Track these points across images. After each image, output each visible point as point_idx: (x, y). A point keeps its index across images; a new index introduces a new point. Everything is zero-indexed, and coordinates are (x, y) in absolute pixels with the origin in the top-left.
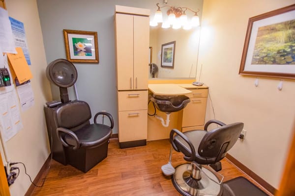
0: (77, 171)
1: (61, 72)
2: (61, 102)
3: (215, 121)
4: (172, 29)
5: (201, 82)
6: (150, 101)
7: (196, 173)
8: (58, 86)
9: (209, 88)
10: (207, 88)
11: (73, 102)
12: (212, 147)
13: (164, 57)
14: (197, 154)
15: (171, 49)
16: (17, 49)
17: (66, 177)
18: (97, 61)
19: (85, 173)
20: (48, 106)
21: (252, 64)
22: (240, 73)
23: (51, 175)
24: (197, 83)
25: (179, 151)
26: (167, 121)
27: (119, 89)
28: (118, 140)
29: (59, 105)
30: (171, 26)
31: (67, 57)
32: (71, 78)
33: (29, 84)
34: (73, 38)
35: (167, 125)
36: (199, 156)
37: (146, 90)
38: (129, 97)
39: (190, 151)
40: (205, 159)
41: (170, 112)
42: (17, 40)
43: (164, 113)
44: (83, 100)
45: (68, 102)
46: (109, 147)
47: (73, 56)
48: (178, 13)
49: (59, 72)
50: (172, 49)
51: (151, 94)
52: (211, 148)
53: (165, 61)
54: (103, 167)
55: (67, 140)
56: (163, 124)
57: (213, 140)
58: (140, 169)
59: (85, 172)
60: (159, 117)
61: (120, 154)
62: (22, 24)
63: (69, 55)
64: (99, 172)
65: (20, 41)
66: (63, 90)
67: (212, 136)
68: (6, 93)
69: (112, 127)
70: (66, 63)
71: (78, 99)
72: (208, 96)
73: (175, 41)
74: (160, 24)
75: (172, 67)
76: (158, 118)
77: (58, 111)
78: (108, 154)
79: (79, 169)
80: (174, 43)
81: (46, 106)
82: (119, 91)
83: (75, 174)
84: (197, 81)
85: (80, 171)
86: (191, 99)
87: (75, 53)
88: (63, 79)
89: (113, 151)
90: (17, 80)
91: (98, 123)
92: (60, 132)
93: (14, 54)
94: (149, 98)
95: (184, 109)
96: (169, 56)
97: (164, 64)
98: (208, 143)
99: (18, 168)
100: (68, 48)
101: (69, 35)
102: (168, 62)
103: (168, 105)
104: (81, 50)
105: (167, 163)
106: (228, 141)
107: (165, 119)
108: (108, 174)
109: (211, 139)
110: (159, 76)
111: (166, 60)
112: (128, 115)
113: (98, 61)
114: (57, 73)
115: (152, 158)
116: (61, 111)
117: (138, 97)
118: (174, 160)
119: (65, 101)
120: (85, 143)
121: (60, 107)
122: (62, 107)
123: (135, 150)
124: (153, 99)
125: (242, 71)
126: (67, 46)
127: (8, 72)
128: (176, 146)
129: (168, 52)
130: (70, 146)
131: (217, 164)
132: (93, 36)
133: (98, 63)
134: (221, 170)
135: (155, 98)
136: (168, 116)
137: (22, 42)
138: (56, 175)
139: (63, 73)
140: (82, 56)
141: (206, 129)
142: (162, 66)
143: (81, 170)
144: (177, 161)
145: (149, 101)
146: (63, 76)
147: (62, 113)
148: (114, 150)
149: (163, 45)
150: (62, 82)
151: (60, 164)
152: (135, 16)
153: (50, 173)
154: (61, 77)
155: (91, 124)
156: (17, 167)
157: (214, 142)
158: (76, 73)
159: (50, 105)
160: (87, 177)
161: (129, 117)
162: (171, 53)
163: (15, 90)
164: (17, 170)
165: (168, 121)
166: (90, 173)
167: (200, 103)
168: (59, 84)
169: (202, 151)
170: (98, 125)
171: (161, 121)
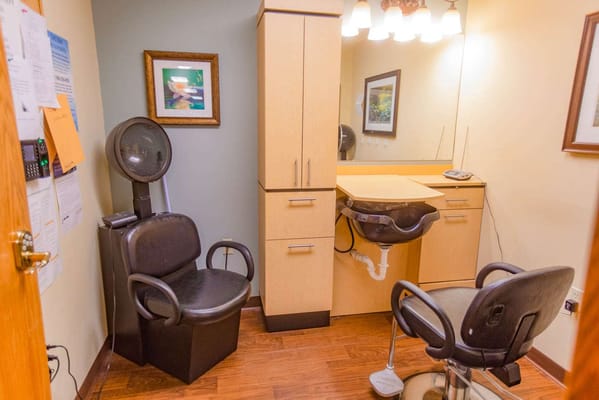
0: (169, 378)
1: (136, 147)
2: (135, 217)
3: (503, 265)
4: (394, 41)
5: (465, 170)
6: (341, 214)
7: (456, 394)
8: (131, 178)
9: (488, 187)
10: (483, 186)
11: (160, 217)
12: (495, 323)
13: (372, 108)
14: (459, 342)
15: (389, 89)
16: (60, 98)
17: (145, 390)
18: (215, 122)
19: (188, 384)
20: (108, 225)
21: (595, 125)
22: (563, 148)
23: (111, 385)
24: (457, 173)
25: (413, 335)
26: (381, 264)
27: (267, 188)
28: (263, 312)
29: (132, 222)
30: (391, 35)
31: (149, 111)
32: (156, 162)
33: (75, 173)
34: (164, 70)
35: (382, 276)
36: (464, 345)
37: (332, 189)
38: (291, 206)
39: (442, 333)
40: (479, 354)
41: (388, 242)
42: (58, 78)
43: (374, 246)
44: (182, 213)
45: (150, 215)
46: (241, 328)
47: (162, 111)
48: (408, 4)
49: (131, 147)
50: (391, 90)
51: (343, 199)
52: (492, 326)
53: (372, 119)
54: (228, 371)
55: (151, 303)
56: (373, 274)
57: (496, 306)
58: (316, 381)
59: (188, 382)
60: (362, 255)
61: (267, 345)
62: (66, 42)
63: (153, 108)
64: (219, 382)
65: (63, 80)
66: (140, 188)
67: (494, 294)
68: (39, 192)
69: (250, 277)
70: (148, 127)
71: (170, 211)
72: (486, 206)
73: (400, 70)
74: (364, 32)
75: (392, 134)
76: (359, 258)
77: (130, 236)
78: (239, 343)
79: (174, 375)
80: (397, 73)
81: (102, 225)
82: (268, 191)
83: (165, 386)
84: (457, 167)
85: (176, 380)
86: (441, 213)
87: (166, 102)
88: (140, 163)
89: (250, 338)
90: (59, 163)
91: (214, 267)
92: (136, 283)
93: (55, 109)
94: (339, 209)
95: (424, 237)
96: (382, 107)
97: (371, 126)
98: (486, 312)
99: (56, 358)
100: (151, 93)
101: (155, 62)
102: (381, 121)
103: (384, 225)
104: (181, 97)
105: (384, 368)
106: (535, 310)
107: (377, 262)
108: (241, 390)
109: (491, 304)
110: (357, 154)
111: (376, 116)
112: (287, 250)
113: (219, 121)
114: (128, 148)
115: (346, 357)
116: (137, 236)
117: (311, 206)
118: (399, 363)
119: (143, 213)
120: (192, 311)
121: (133, 227)
122: (138, 228)
123: (302, 337)
124: (347, 211)
125: (569, 142)
126: (151, 87)
127: (45, 149)
128: (408, 324)
129: (382, 96)
130: (157, 317)
131: (509, 367)
132: (209, 64)
133: (217, 125)
134: (518, 382)
135: (353, 208)
136: (385, 253)
137: (64, 83)
138: (121, 386)
139: (140, 150)
140: (183, 111)
141: (479, 285)
142: (366, 132)
143: (177, 377)
144: (406, 365)
145: (339, 216)
146: (140, 155)
147: (140, 242)
148: (251, 334)
149: (368, 80)
150: (138, 169)
151: (128, 362)
152: (308, 17)
153: (108, 382)
154: (135, 159)
155: (198, 269)
156: (55, 355)
157: (499, 310)
158: (168, 149)
159: (113, 223)
160: (194, 394)
161: (290, 254)
162: (390, 98)
163: (52, 186)
164: (55, 361)
165: (384, 265)
166: (199, 385)
167: (465, 222)
168: (133, 175)
169: (471, 332)
170: (216, 272)
171: (366, 265)
